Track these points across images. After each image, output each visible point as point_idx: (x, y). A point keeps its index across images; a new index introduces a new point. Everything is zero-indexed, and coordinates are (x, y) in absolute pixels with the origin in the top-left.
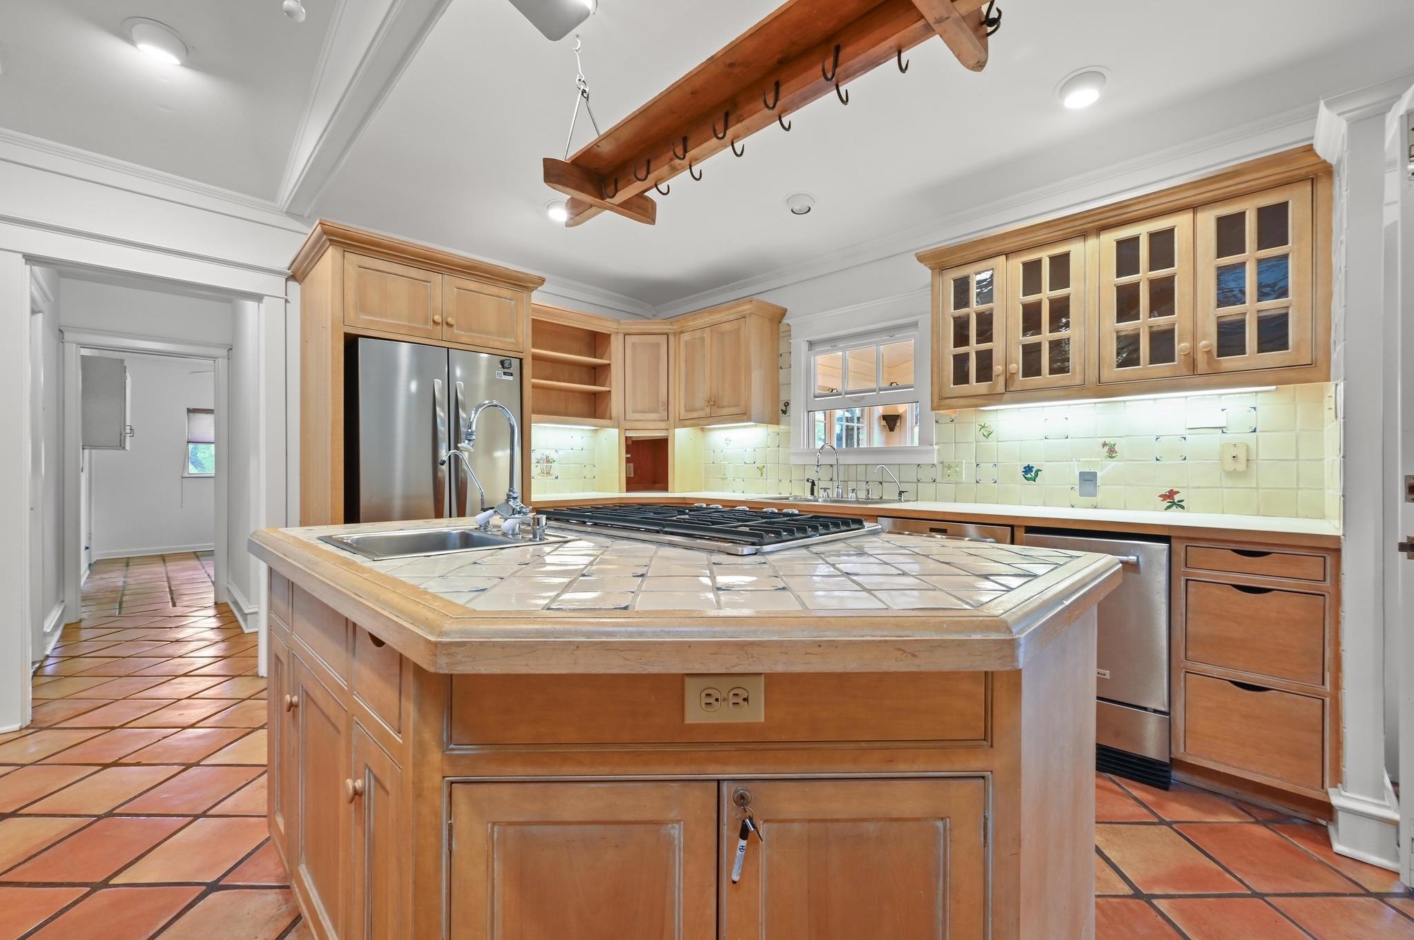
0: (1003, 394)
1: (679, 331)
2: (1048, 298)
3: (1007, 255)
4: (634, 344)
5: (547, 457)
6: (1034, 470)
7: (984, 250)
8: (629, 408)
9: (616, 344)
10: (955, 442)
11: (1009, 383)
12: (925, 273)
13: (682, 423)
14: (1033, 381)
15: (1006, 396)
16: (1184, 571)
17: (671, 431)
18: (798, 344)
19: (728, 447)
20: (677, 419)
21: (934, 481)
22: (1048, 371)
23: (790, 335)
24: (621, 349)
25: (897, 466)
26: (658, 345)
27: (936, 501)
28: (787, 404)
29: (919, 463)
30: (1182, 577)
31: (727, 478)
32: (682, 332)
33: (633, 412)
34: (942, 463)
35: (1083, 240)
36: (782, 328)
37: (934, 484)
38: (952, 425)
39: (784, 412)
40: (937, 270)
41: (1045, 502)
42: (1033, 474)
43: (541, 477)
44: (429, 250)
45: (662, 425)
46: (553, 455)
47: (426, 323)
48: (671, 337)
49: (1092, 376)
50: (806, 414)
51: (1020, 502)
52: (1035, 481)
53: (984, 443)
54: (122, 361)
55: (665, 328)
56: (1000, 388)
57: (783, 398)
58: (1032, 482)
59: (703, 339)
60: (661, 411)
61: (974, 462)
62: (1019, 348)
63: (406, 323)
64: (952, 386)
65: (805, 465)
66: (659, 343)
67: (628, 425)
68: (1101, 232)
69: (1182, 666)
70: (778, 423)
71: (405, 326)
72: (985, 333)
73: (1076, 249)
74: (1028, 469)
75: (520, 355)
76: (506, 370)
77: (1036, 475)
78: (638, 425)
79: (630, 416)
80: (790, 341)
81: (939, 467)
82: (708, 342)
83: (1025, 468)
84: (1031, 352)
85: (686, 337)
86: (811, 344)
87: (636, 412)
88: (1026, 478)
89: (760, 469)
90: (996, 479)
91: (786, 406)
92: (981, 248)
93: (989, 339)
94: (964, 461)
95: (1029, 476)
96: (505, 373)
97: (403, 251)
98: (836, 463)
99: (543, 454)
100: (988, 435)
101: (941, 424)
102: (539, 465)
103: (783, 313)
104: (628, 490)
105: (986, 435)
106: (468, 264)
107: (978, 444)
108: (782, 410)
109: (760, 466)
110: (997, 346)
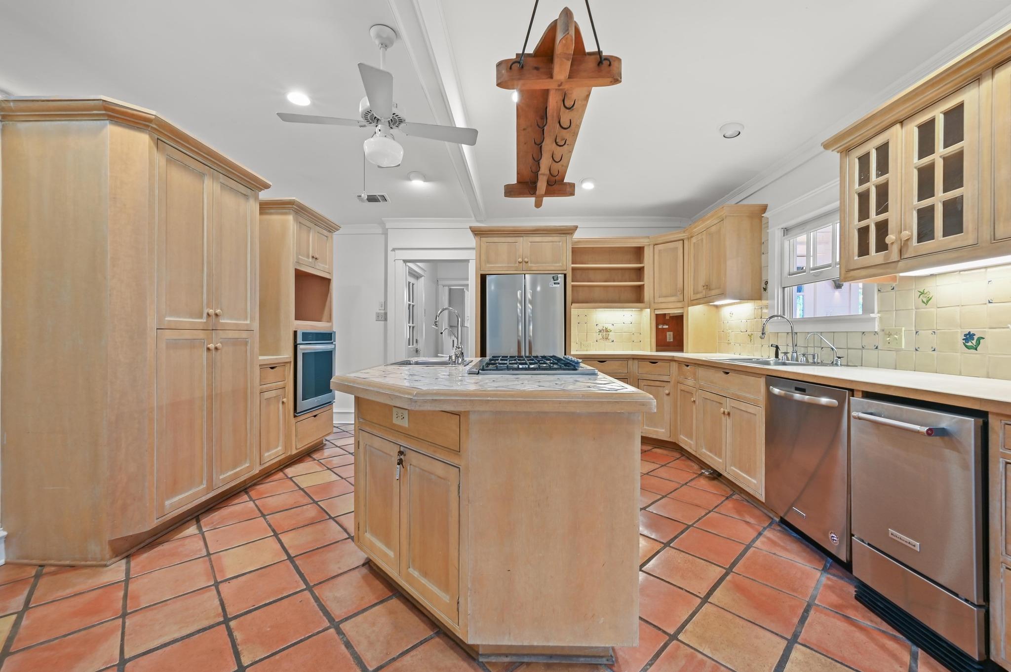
0: (898, 261)
1: (690, 236)
2: (941, 157)
3: (901, 122)
4: (660, 251)
5: (606, 329)
6: (976, 338)
7: (879, 124)
8: (657, 295)
9: (648, 254)
10: (896, 310)
11: (904, 250)
12: (834, 156)
13: (694, 302)
14: (928, 245)
15: (901, 264)
16: (1001, 452)
17: (686, 309)
18: (774, 233)
19: (732, 319)
20: (689, 300)
21: (877, 348)
22: (941, 233)
23: (768, 227)
24: (651, 255)
25: (846, 333)
26: (676, 249)
27: (878, 367)
28: (766, 283)
29: (864, 331)
30: (1001, 459)
31: (730, 343)
32: (692, 237)
33: (659, 297)
34: (883, 330)
35: (977, 84)
36: (764, 221)
37: (876, 351)
38: (893, 292)
39: (765, 289)
40: (844, 154)
41: (988, 373)
42: (974, 342)
43: (602, 341)
44: (514, 227)
45: (680, 305)
46: (610, 327)
47: (516, 263)
48: (686, 242)
49: (986, 234)
50: (780, 290)
51: (961, 372)
52: (976, 349)
53: (923, 310)
54: (463, 289)
55: (682, 236)
56: (895, 256)
57: (764, 278)
58: (973, 351)
59: (702, 240)
60: (678, 295)
61: (914, 329)
62: (912, 214)
63: (507, 265)
64: (856, 258)
65: (778, 333)
66: (677, 247)
67: (656, 306)
68: (997, 71)
69: (1001, 560)
70: (760, 299)
71: (506, 266)
72: (883, 205)
73: (970, 98)
74: (969, 337)
75: (565, 272)
76: (555, 282)
77: (978, 343)
78: (663, 306)
79: (658, 300)
80: (768, 231)
81: (881, 333)
82: (704, 241)
83: (965, 335)
84: (925, 216)
85: (694, 240)
86: (786, 231)
87: (661, 297)
88: (966, 346)
89: (750, 336)
90: (935, 346)
91: (766, 285)
92: (875, 123)
93: (886, 210)
94: (903, 329)
95: (970, 344)
96: (555, 283)
97: (504, 231)
98: (791, 331)
99: (603, 327)
100: (927, 302)
101: (883, 292)
102: (601, 333)
103: (764, 208)
104: (657, 351)
105: (926, 302)
106: (534, 229)
107: (918, 310)
108: (764, 288)
109: (750, 333)
110: (892, 216)
